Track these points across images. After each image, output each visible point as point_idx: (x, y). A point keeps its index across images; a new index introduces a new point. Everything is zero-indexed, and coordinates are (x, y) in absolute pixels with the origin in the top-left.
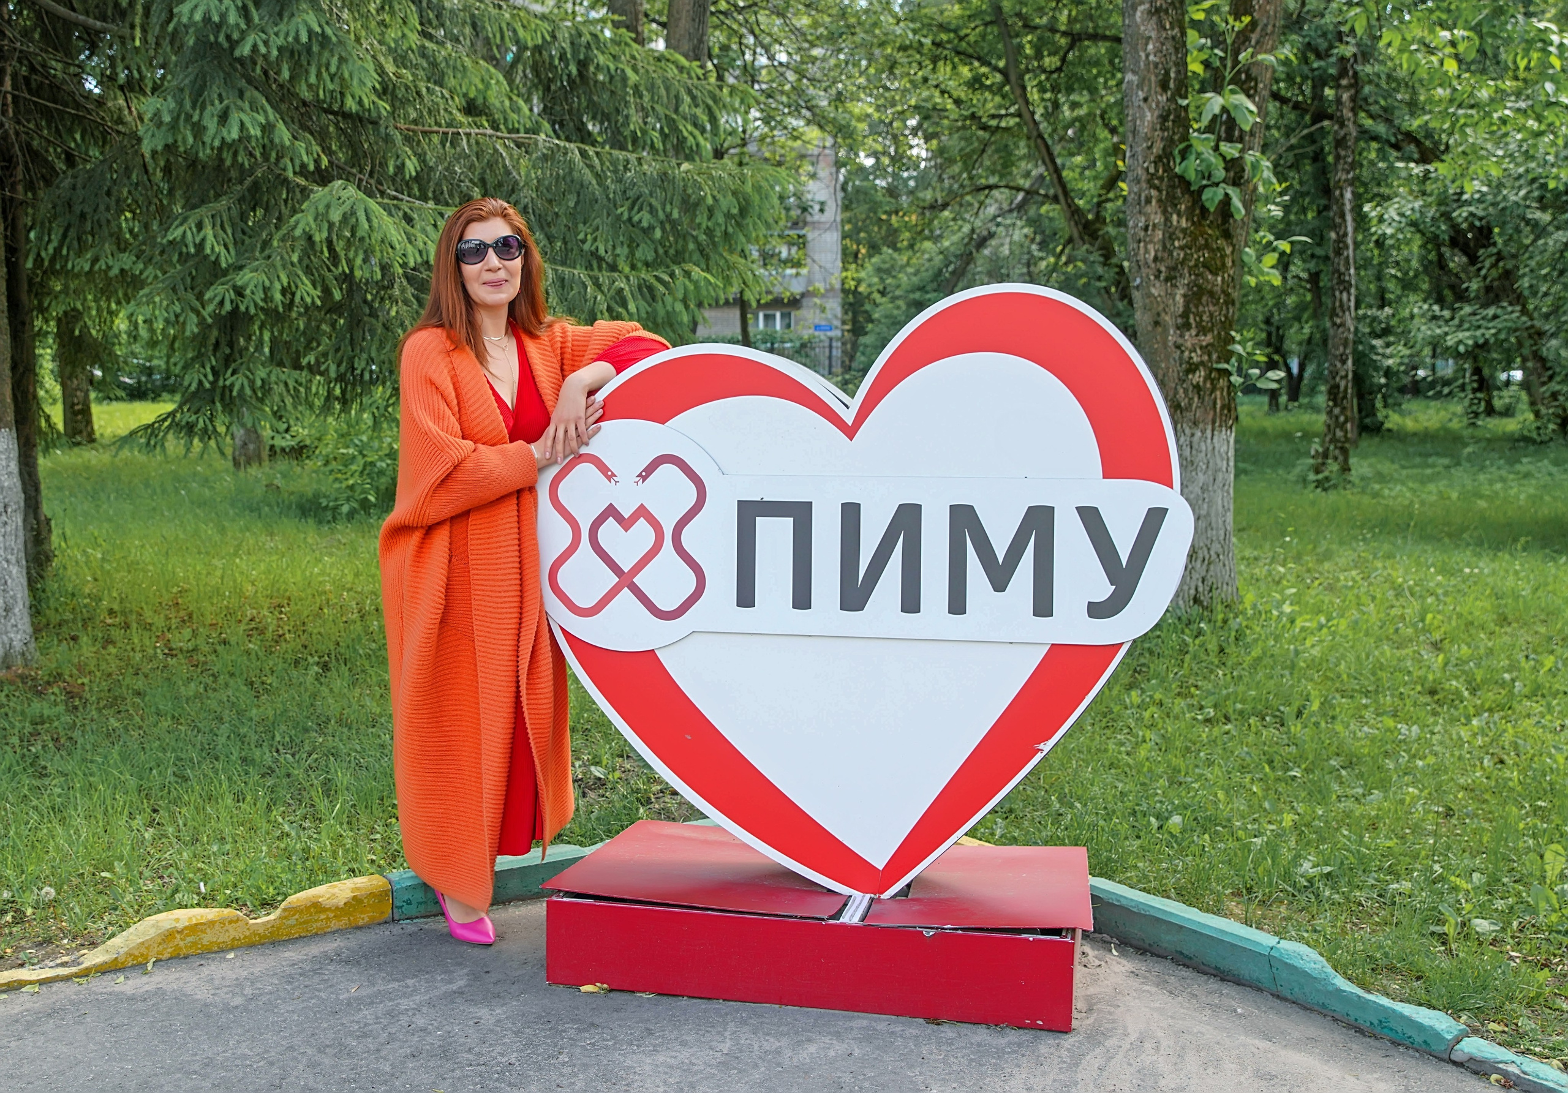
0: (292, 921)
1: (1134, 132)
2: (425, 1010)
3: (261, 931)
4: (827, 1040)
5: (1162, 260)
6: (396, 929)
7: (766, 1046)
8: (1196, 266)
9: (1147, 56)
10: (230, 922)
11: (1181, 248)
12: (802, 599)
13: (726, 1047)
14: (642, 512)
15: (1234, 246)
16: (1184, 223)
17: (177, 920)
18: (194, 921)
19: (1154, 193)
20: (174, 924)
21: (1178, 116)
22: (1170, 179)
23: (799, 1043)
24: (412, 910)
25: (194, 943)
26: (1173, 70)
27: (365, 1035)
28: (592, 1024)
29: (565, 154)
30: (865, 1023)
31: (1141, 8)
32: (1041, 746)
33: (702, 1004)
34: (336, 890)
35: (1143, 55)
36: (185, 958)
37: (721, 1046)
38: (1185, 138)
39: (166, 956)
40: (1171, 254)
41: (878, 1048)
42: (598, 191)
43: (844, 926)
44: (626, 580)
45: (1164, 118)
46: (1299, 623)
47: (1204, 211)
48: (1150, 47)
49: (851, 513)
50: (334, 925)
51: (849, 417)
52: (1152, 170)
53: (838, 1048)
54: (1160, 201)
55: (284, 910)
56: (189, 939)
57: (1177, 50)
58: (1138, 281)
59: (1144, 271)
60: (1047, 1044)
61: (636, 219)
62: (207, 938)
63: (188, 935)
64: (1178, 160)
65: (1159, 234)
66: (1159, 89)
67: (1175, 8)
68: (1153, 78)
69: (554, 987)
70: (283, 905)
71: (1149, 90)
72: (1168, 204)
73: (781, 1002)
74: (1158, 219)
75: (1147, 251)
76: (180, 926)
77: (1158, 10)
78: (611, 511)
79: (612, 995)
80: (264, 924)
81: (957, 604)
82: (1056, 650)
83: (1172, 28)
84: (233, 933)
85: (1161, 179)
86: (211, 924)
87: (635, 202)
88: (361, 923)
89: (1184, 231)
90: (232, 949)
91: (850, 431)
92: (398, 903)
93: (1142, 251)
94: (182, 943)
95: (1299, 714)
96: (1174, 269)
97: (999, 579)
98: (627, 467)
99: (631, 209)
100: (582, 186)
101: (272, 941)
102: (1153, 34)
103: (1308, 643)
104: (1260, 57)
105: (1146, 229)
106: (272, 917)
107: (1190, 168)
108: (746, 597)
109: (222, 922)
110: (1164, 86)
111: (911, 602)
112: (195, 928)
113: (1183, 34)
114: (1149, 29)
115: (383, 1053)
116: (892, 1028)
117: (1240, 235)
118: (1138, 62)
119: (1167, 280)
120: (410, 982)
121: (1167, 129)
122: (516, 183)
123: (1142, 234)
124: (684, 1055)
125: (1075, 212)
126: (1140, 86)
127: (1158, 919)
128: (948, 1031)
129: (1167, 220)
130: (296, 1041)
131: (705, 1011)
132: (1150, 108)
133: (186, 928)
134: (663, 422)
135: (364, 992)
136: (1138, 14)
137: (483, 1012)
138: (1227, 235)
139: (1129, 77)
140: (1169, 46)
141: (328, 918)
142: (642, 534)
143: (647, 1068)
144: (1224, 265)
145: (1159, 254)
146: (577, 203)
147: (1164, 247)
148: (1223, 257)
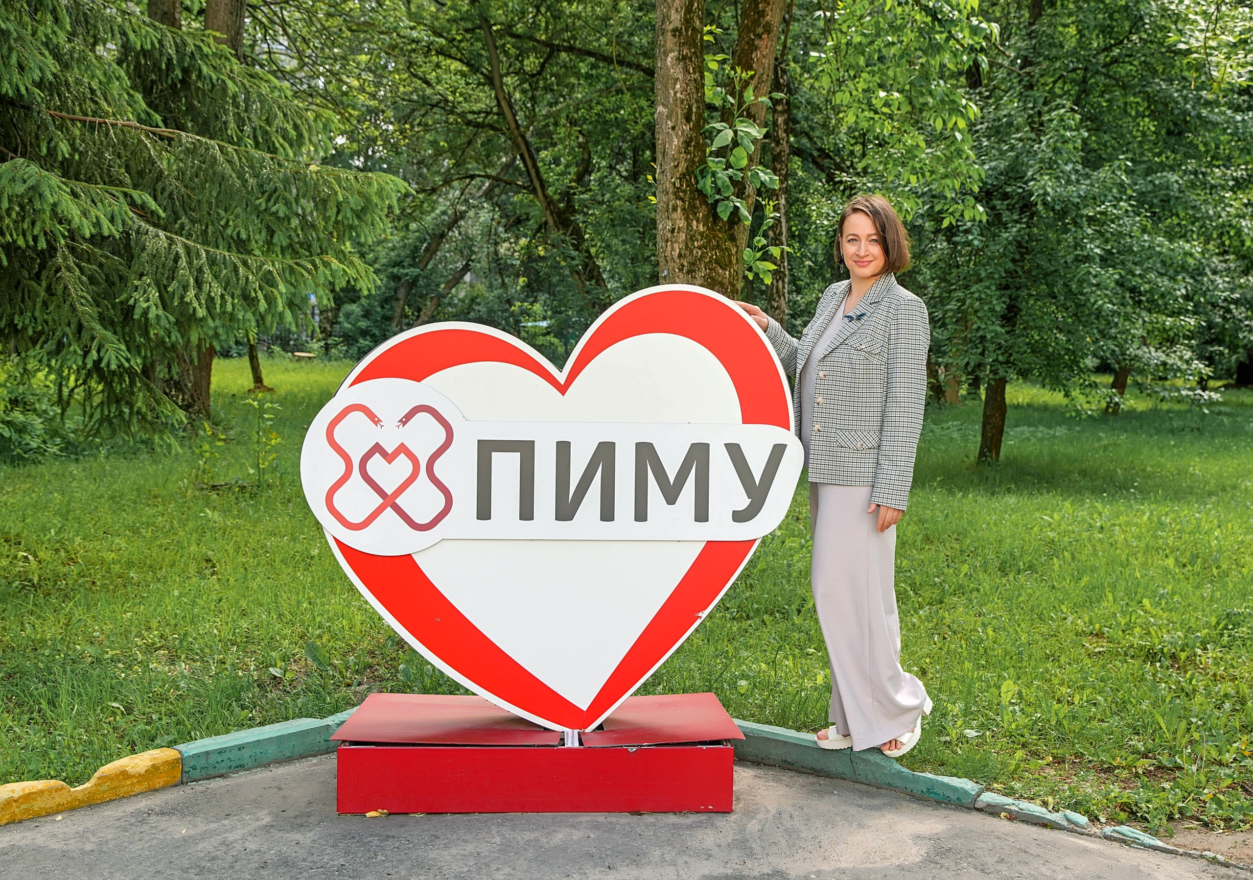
0: (105, 788)
1: (664, 153)
2: (250, 838)
3: (80, 797)
4: (567, 830)
5: (685, 256)
6: (187, 789)
7: (526, 837)
8: (710, 262)
9: (675, 93)
10: (56, 790)
11: (699, 248)
12: (527, 512)
13: (498, 840)
14: (402, 449)
15: (737, 247)
16: (701, 229)
17: (13, 791)
18: (27, 791)
19: (679, 203)
20: (11, 795)
21: (698, 143)
22: (691, 192)
23: (549, 834)
24: (196, 774)
25: (28, 810)
26: (695, 105)
27: (213, 859)
28: (388, 836)
29: (207, 149)
30: (588, 818)
31: (671, 55)
32: (700, 614)
33: (465, 817)
34: (137, 761)
35: (672, 92)
36: (20, 822)
37: (494, 840)
38: (703, 161)
39: (5, 821)
40: (691, 252)
41: (606, 832)
42: (238, 183)
43: (571, 750)
44: (389, 501)
45: (687, 144)
46: (788, 543)
47: (716, 217)
48: (678, 86)
49: (563, 449)
50: (138, 789)
51: (561, 377)
52: (678, 185)
53: (577, 835)
54: (683, 209)
55: (99, 778)
56: (23, 807)
57: (697, 89)
58: (666, 272)
59: (671, 265)
60: (720, 821)
61: (274, 209)
62: (37, 805)
63: (22, 803)
64: (699, 178)
65: (683, 236)
66: (684, 121)
67: (697, 57)
68: (679, 111)
69: (343, 816)
70: (97, 774)
71: (676, 121)
72: (690, 212)
73: (523, 811)
74: (682, 223)
75: (673, 249)
76: (16, 796)
77: (684, 58)
78: (377, 448)
79: (391, 817)
80: (82, 791)
81: (641, 515)
82: (711, 545)
83: (694, 72)
84: (60, 799)
85: (685, 192)
86: (41, 792)
87: (272, 195)
88: (157, 786)
89: (701, 234)
90: (58, 812)
91: (563, 389)
92: (186, 769)
93: (669, 248)
94: (17, 810)
95: (799, 611)
96: (694, 264)
97: (671, 495)
98: (391, 414)
99: (268, 200)
100: (223, 178)
101: (90, 803)
102: (680, 77)
103: (796, 558)
104: (760, 99)
105: (673, 231)
106: (87, 785)
107: (707, 184)
108: (484, 512)
109: (50, 791)
110: (688, 119)
111: (607, 514)
112: (28, 797)
113: (702, 77)
114: (677, 72)
115: (237, 868)
116: (609, 819)
117: (743, 238)
118: (667, 97)
119: (688, 272)
120: (226, 822)
121: (689, 153)
122: (161, 172)
123: (669, 235)
124: (470, 848)
125: (549, 203)
126: (669, 117)
127: (768, 739)
128: (649, 819)
129: (689, 225)
130: (160, 867)
131: (468, 821)
132: (677, 135)
133: (21, 797)
134: (419, 379)
135: (193, 832)
136: (669, 59)
137: (298, 836)
138: (733, 239)
139: (660, 109)
140: (692, 85)
141: (132, 784)
142: (403, 465)
143: (448, 858)
144: (730, 262)
145: (683, 252)
146: (219, 193)
147: (687, 246)
148: (730, 255)
